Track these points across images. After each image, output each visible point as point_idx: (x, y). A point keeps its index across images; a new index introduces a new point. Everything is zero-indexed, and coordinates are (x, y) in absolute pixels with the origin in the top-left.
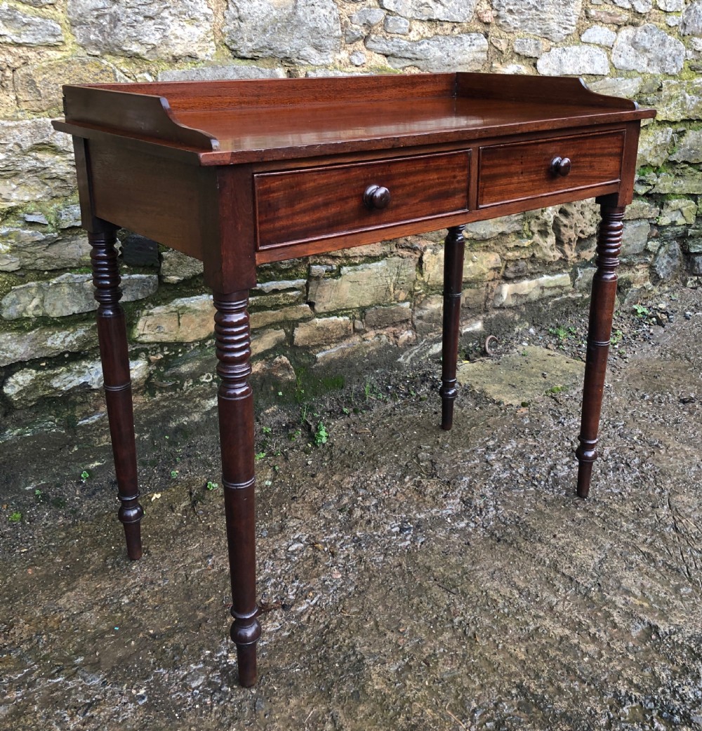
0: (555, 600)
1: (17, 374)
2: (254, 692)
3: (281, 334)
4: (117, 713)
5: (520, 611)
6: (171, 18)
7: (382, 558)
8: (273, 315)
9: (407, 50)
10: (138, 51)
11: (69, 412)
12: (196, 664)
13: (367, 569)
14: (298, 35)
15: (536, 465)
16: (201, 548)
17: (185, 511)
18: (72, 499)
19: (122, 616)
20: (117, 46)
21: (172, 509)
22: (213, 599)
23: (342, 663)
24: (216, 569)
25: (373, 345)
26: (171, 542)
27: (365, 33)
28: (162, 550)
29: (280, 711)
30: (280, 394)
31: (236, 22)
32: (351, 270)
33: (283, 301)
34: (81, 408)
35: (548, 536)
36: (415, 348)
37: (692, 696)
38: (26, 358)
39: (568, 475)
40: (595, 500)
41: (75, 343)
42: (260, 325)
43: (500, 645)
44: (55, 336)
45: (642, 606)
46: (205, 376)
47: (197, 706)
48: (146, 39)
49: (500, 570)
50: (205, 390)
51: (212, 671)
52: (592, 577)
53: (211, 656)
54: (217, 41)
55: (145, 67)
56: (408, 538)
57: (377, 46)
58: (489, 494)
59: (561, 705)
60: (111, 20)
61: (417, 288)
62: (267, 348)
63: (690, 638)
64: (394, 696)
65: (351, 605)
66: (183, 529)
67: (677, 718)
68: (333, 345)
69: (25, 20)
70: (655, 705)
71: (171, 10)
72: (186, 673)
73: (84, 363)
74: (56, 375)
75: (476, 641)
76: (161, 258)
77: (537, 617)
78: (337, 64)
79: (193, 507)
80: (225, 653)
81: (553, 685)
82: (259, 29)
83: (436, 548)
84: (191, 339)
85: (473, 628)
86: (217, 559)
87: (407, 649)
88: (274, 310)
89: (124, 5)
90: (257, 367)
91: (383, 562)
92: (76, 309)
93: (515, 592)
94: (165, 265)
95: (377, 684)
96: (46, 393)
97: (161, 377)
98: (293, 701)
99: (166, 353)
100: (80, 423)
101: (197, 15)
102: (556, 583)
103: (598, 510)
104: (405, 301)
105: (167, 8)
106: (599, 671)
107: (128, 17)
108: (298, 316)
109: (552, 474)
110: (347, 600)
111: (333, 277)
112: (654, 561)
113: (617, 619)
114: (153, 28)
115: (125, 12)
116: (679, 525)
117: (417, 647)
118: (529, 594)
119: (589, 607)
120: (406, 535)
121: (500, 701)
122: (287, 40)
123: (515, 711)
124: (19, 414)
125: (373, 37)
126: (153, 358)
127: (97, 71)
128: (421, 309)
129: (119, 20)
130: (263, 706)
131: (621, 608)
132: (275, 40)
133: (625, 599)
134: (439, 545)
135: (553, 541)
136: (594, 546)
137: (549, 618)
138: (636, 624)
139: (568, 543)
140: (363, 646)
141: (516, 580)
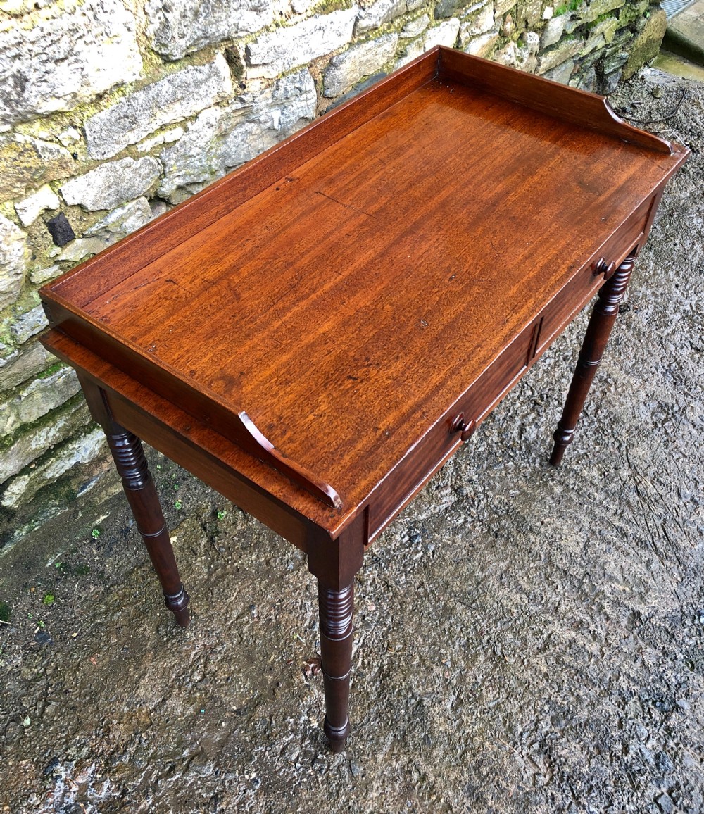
0: (557, 599)
1: (11, 486)
2: (345, 755)
4: (242, 802)
5: (532, 619)
6: (87, 49)
7: (404, 577)
11: (66, 489)
12: (287, 737)
13: (395, 595)
15: (507, 427)
16: (241, 597)
17: (207, 552)
18: (92, 561)
19: (201, 695)
20: (30, 112)
21: (194, 552)
22: (273, 657)
23: (407, 708)
24: (263, 621)
26: (210, 595)
28: (205, 607)
29: (373, 769)
31: (160, 14)
34: (75, 480)
35: (537, 524)
37: (674, 680)
38: (16, 471)
39: (537, 436)
40: (566, 467)
41: (58, 435)
43: (526, 660)
44: (37, 436)
45: (624, 591)
47: (305, 780)
49: (505, 572)
51: (303, 739)
52: (582, 567)
53: (296, 724)
54: (143, 49)
55: (66, 120)
56: (419, 548)
58: (475, 477)
59: (583, 714)
60: (15, 83)
63: (665, 618)
64: (457, 734)
65: (395, 641)
66: (214, 575)
67: (666, 705)
70: (649, 695)
71: (84, 39)
72: (281, 746)
73: (70, 446)
74: (48, 468)
75: (506, 661)
77: (547, 622)
78: (279, 18)
79: (212, 544)
80: (306, 717)
81: (573, 694)
82: (189, 14)
83: (446, 557)
85: (500, 645)
86: (260, 609)
87: (454, 681)
89: (28, 56)
91: (407, 583)
92: (52, 406)
93: (524, 596)
95: (441, 727)
96: (42, 485)
98: (380, 757)
100: (80, 494)
101: (116, 30)
102: (554, 579)
103: (572, 482)
105: (80, 37)
106: (605, 671)
107: (36, 70)
109: (523, 439)
110: (389, 635)
112: (625, 535)
113: (609, 611)
114: (68, 71)
115: (31, 67)
116: (640, 488)
117: (462, 678)
118: (535, 596)
119: (584, 601)
120: (417, 545)
121: (538, 721)
122: (224, 17)
123: (551, 727)
127: (14, 155)
129: (27, 80)
130: (357, 768)
131: (609, 597)
132: (210, 23)
133: (611, 586)
134: (448, 553)
135: (542, 529)
136: (577, 529)
137: (556, 622)
138: (623, 613)
139: (555, 530)
140: (418, 687)
141: (521, 582)
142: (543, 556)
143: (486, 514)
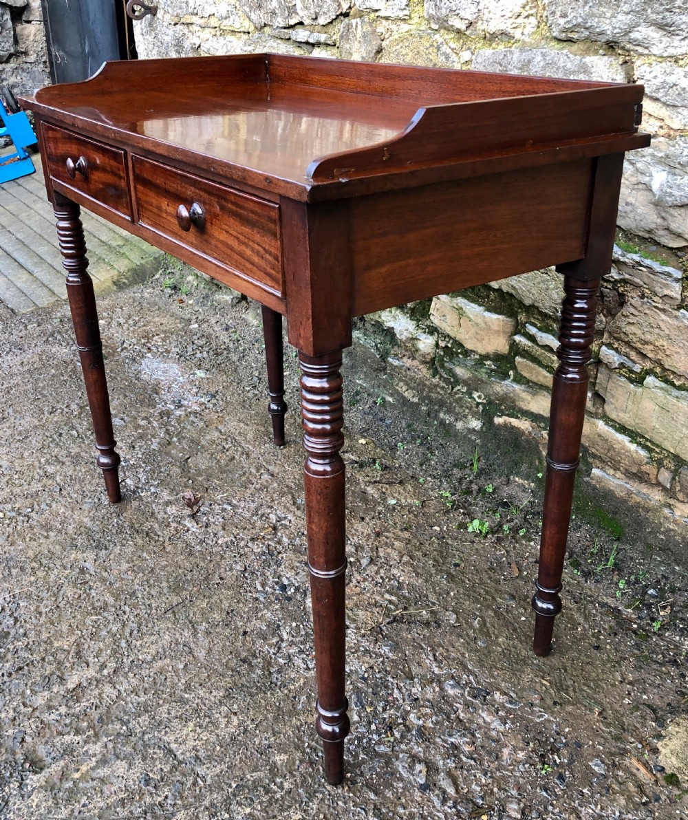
7: (239, 568)
8: (545, 377)
14: (625, 8)
25: (675, 522)
30: (540, 475)
32: (661, 388)
34: (397, 349)
42: (534, 379)
46: (477, 394)
48: (462, 13)
49: (190, 652)
50: (472, 407)
56: (265, 589)
62: (541, 413)
68: (619, 474)
73: (398, 312)
84: (468, 346)
85: (111, 618)
88: (548, 371)
90: (523, 425)
91: (231, 569)
97: (442, 364)
99: (449, 345)
100: (389, 359)
111: (631, 381)
113: (69, 738)
120: (273, 588)
126: (440, 342)
127: (428, 45)
130: (88, 507)
131: (83, 748)
132: (593, 15)
134: (247, 609)
135: (224, 709)
136: (202, 754)
137: (99, 676)
138: (53, 755)
139: (216, 724)
140: (121, 550)
141: (168, 661)
142: (186, 696)
143: (281, 661)
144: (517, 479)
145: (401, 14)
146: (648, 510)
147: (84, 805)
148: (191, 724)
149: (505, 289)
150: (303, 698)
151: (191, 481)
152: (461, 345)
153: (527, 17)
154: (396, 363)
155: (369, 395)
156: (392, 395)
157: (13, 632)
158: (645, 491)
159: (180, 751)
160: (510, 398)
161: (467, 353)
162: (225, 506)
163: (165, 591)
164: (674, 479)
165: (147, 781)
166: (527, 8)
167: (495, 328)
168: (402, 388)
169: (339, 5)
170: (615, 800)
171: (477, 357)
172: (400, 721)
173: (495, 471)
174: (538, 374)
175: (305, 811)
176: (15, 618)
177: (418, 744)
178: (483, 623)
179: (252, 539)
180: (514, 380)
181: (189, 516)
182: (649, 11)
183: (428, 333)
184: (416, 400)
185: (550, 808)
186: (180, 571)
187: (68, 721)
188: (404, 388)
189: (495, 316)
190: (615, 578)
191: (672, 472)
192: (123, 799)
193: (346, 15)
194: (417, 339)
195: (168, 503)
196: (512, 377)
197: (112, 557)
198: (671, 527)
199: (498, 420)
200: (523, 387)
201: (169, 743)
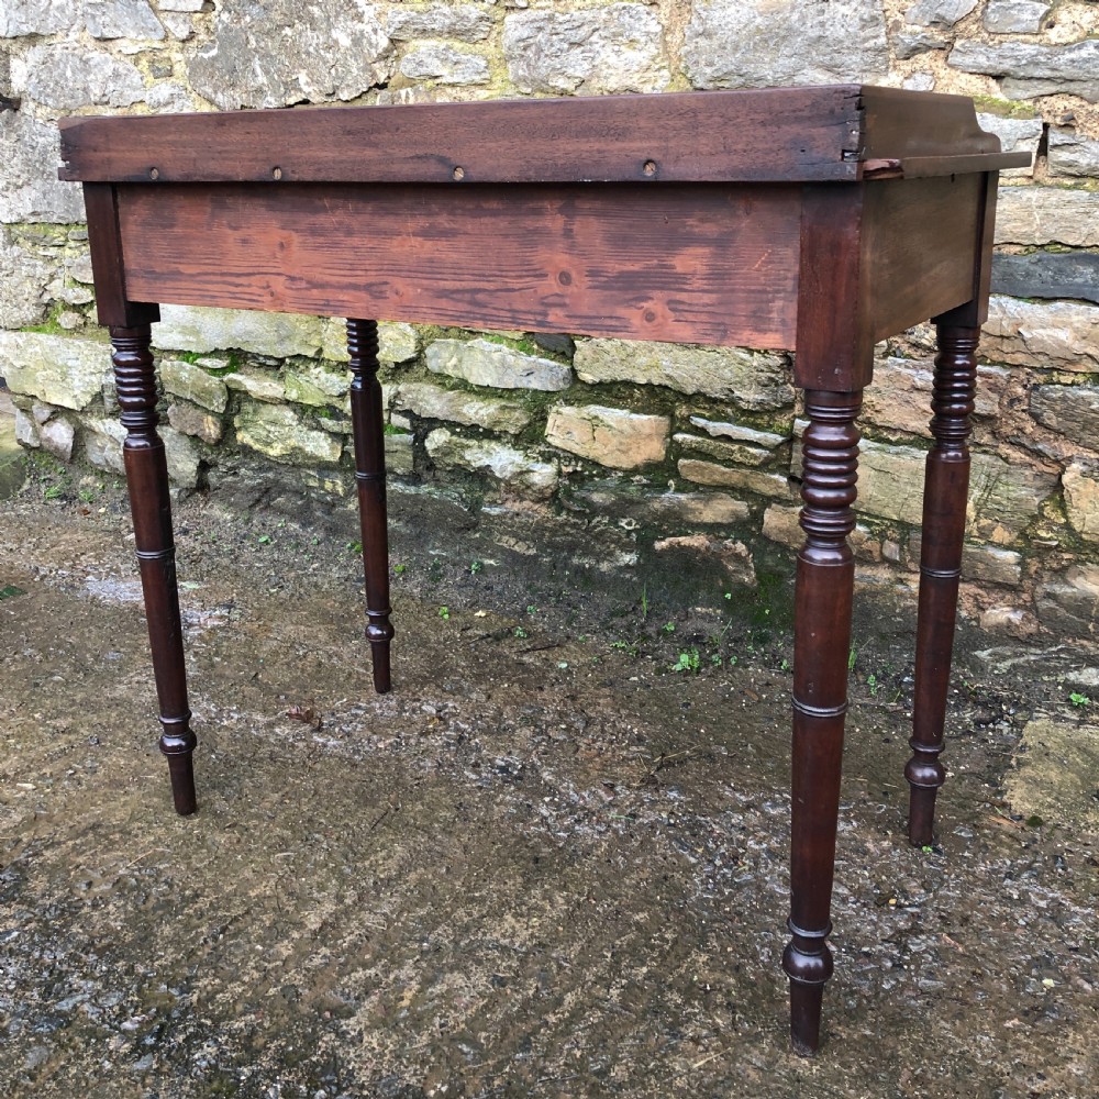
1: (437, 431)
3: (742, 507)
6: (602, 42)
7: (430, 765)
8: (724, 473)
9: (1037, 64)
10: (565, 86)
14: (787, 51)
25: (913, 597)
27: (941, 38)
30: (728, 596)
31: (698, 39)
32: (876, 449)
33: (738, 457)
36: (1033, 650)
38: (441, 417)
41: (485, 418)
42: (706, 481)
44: (472, 404)
45: (400, 999)
46: (626, 521)
48: (570, 71)
50: (620, 538)
54: (671, 68)
57: (968, 60)
60: (536, 51)
61: (1043, 534)
62: (719, 520)
69: (455, 59)
71: (601, 32)
74: (469, 447)
76: (574, 348)
84: (608, 462)
88: (726, 466)
89: (549, 31)
90: (697, 541)
91: (421, 768)
94: (578, 357)
96: (461, 462)
97: (569, 495)
99: (579, 469)
100: (483, 509)
101: (636, 35)
104: (1009, 548)
105: (597, 30)
107: (552, 45)
108: (769, 490)
113: (359, 974)
114: (581, 56)
115: (549, 40)
119: (383, 945)
122: (767, 60)
124: (438, 474)
125: (958, 44)
126: (564, 468)
128: (1067, 583)
129: (543, 51)
133: (412, 979)
134: (477, 799)
142: (477, 894)
144: (699, 609)
145: (477, 79)
146: (874, 594)
147: (442, 1026)
148: (508, 917)
149: (656, 382)
150: (620, 859)
151: (282, 697)
152: (596, 464)
153: (659, 70)
154: (495, 511)
155: (454, 565)
156: (491, 556)
157: (175, 898)
158: (869, 572)
159: (517, 944)
160: (675, 513)
161: (605, 472)
162: (353, 712)
163: (353, 807)
164: (901, 549)
165: (502, 982)
166: (658, 60)
167: (647, 431)
168: (508, 542)
169: (374, 75)
170: (998, 853)
171: (620, 474)
172: (741, 851)
173: (665, 608)
174: (713, 472)
175: (708, 951)
176: (166, 882)
177: (775, 864)
178: (758, 748)
179: (422, 734)
180: (678, 490)
181: (312, 731)
182: (814, 53)
183: (543, 461)
184: (532, 552)
185: (946, 877)
186: (356, 784)
187: (342, 960)
188: (512, 541)
189: (645, 417)
190: (861, 678)
191: (896, 542)
192: (485, 1006)
193: (383, 86)
194: (529, 471)
195: (270, 725)
196: (672, 489)
197: (246, 791)
198: (908, 603)
199: (659, 545)
200: (691, 495)
201: (497, 941)
